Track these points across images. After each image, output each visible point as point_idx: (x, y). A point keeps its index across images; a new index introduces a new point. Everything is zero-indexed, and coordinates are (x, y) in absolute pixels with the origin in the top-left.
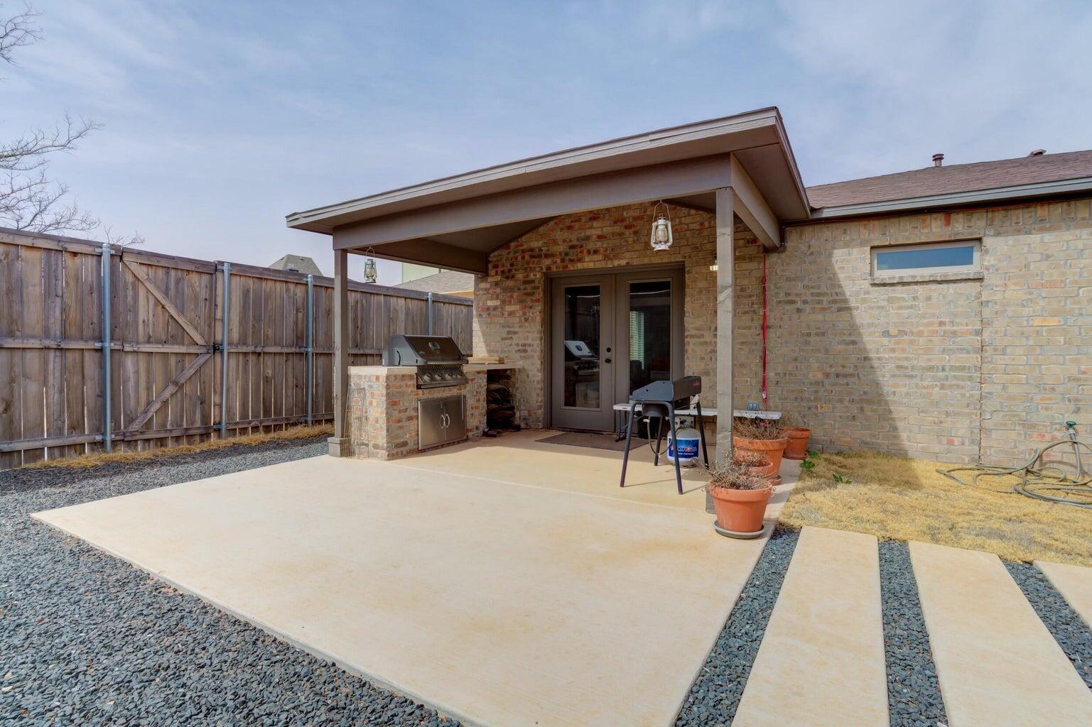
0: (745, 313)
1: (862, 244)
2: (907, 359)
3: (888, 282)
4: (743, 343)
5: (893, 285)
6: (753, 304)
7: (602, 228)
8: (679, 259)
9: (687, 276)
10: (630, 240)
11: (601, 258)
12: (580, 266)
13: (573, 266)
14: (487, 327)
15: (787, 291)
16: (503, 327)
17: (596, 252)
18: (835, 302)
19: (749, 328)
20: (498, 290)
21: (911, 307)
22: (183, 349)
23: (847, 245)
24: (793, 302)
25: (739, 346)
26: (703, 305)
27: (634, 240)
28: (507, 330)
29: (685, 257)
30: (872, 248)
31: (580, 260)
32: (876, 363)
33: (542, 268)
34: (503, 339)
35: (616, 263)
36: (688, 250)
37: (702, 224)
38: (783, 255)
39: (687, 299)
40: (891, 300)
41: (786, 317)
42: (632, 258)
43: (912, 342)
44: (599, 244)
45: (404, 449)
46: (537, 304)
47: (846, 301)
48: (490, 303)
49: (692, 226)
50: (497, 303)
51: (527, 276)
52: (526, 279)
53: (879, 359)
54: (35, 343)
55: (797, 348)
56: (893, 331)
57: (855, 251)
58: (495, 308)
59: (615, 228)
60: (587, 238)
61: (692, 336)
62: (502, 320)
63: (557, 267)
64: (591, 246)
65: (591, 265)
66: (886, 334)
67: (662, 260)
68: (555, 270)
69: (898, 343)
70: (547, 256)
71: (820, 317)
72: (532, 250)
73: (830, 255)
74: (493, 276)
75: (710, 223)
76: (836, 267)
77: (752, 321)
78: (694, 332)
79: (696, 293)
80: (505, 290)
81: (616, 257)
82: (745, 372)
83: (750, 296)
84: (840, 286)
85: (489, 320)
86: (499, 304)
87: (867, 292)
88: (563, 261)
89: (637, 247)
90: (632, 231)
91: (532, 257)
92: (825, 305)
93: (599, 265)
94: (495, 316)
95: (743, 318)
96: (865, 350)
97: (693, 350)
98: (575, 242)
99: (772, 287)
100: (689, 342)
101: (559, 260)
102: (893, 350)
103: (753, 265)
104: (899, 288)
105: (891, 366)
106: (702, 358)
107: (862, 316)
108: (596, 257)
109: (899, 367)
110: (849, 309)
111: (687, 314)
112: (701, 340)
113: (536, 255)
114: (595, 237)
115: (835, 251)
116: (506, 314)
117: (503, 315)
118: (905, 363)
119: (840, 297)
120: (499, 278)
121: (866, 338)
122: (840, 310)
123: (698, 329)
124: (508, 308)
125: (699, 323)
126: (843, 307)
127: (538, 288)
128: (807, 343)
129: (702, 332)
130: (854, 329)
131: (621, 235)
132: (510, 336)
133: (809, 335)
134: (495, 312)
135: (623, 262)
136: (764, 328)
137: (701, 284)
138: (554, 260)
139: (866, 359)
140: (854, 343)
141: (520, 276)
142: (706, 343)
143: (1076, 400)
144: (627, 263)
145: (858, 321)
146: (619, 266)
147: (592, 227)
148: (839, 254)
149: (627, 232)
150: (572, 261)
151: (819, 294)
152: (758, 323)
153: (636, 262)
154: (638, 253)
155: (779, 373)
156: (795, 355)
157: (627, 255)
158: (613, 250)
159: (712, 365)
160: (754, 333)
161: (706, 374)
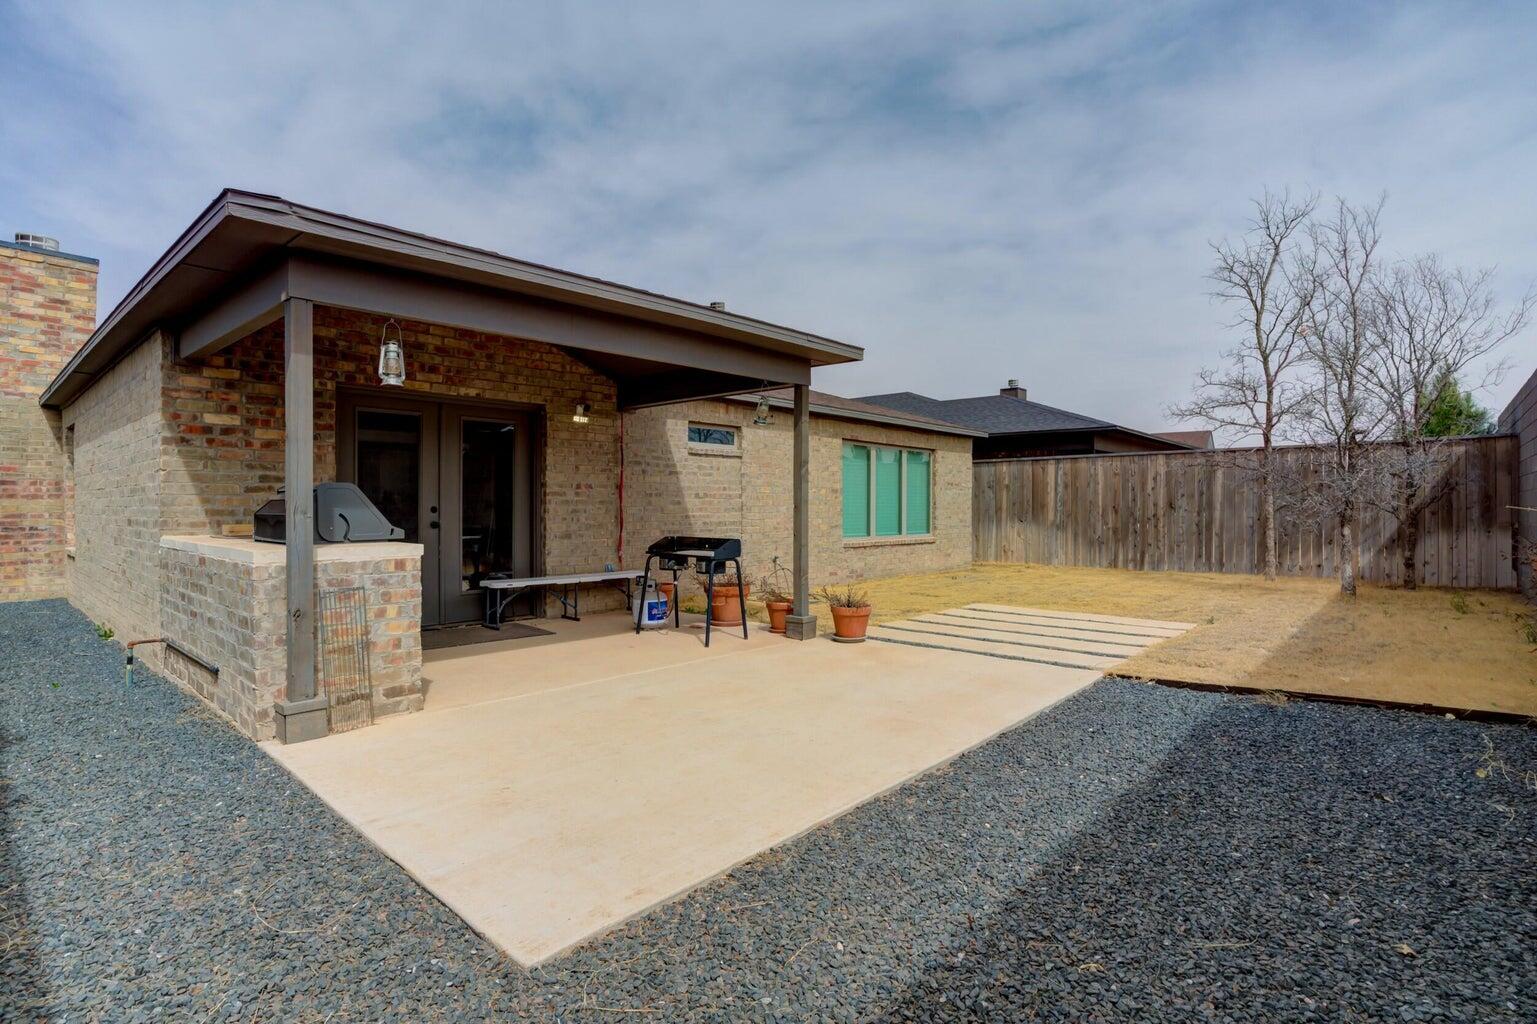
0: (603, 471)
1: (684, 417)
2: (708, 516)
3: (700, 452)
4: (601, 502)
5: (700, 455)
6: (609, 462)
7: (443, 337)
8: (539, 401)
9: (548, 424)
10: (482, 365)
11: (441, 381)
14: (205, 466)
15: (636, 452)
16: (250, 467)
17: (433, 369)
18: (667, 466)
19: (606, 486)
20: (234, 397)
21: (710, 475)
23: (674, 417)
24: (639, 463)
25: (597, 506)
26: (566, 459)
28: (261, 473)
29: (546, 401)
30: (690, 422)
32: (692, 520)
33: (335, 375)
34: (248, 490)
35: (463, 391)
36: (549, 393)
37: (563, 366)
38: (633, 416)
39: (549, 451)
40: (699, 467)
42: (484, 390)
43: (711, 503)
44: (438, 360)
46: (328, 433)
47: (674, 466)
48: (210, 419)
49: (554, 367)
50: (234, 421)
53: (694, 516)
55: (642, 508)
56: (701, 495)
57: (679, 422)
58: (227, 431)
59: (462, 343)
61: (555, 494)
62: (246, 454)
63: (366, 379)
65: (426, 387)
66: (697, 496)
68: (362, 382)
69: (703, 503)
70: (346, 357)
71: (658, 479)
73: (664, 424)
74: (218, 368)
75: (571, 368)
76: (669, 433)
77: (609, 479)
78: (556, 489)
79: (558, 444)
80: (251, 399)
81: (462, 383)
82: (602, 532)
83: (607, 454)
84: (671, 453)
85: (211, 452)
86: (237, 422)
87: (686, 460)
89: (490, 375)
92: (662, 469)
93: (437, 389)
94: (230, 445)
95: (601, 476)
96: (686, 510)
97: (555, 510)
99: (628, 447)
100: (550, 501)
102: (701, 510)
103: (608, 422)
104: (703, 458)
105: (700, 523)
106: (564, 519)
107: (685, 481)
108: (433, 377)
109: (704, 523)
110: (676, 473)
111: (549, 468)
112: (564, 498)
113: (325, 350)
114: (431, 348)
115: (669, 421)
116: (257, 444)
117: (249, 444)
118: (707, 520)
119: (670, 463)
120: (236, 374)
121: (687, 499)
122: (671, 473)
123: (561, 486)
125: (561, 478)
126: (674, 473)
127: (329, 406)
128: (650, 503)
129: (564, 490)
130: (679, 492)
131: (469, 354)
132: (266, 485)
133: (651, 495)
134: (226, 438)
135: (473, 392)
136: (620, 487)
137: (563, 435)
138: (362, 367)
139: (687, 517)
140: (679, 503)
142: (567, 501)
143: (776, 542)
144: (477, 394)
145: (682, 484)
146: (467, 395)
148: (670, 423)
149: (478, 353)
151: (658, 458)
152: (613, 482)
153: (488, 395)
154: (492, 384)
156: (641, 514)
157: (477, 383)
158: (458, 372)
159: (574, 527)
160: (610, 492)
161: (568, 536)
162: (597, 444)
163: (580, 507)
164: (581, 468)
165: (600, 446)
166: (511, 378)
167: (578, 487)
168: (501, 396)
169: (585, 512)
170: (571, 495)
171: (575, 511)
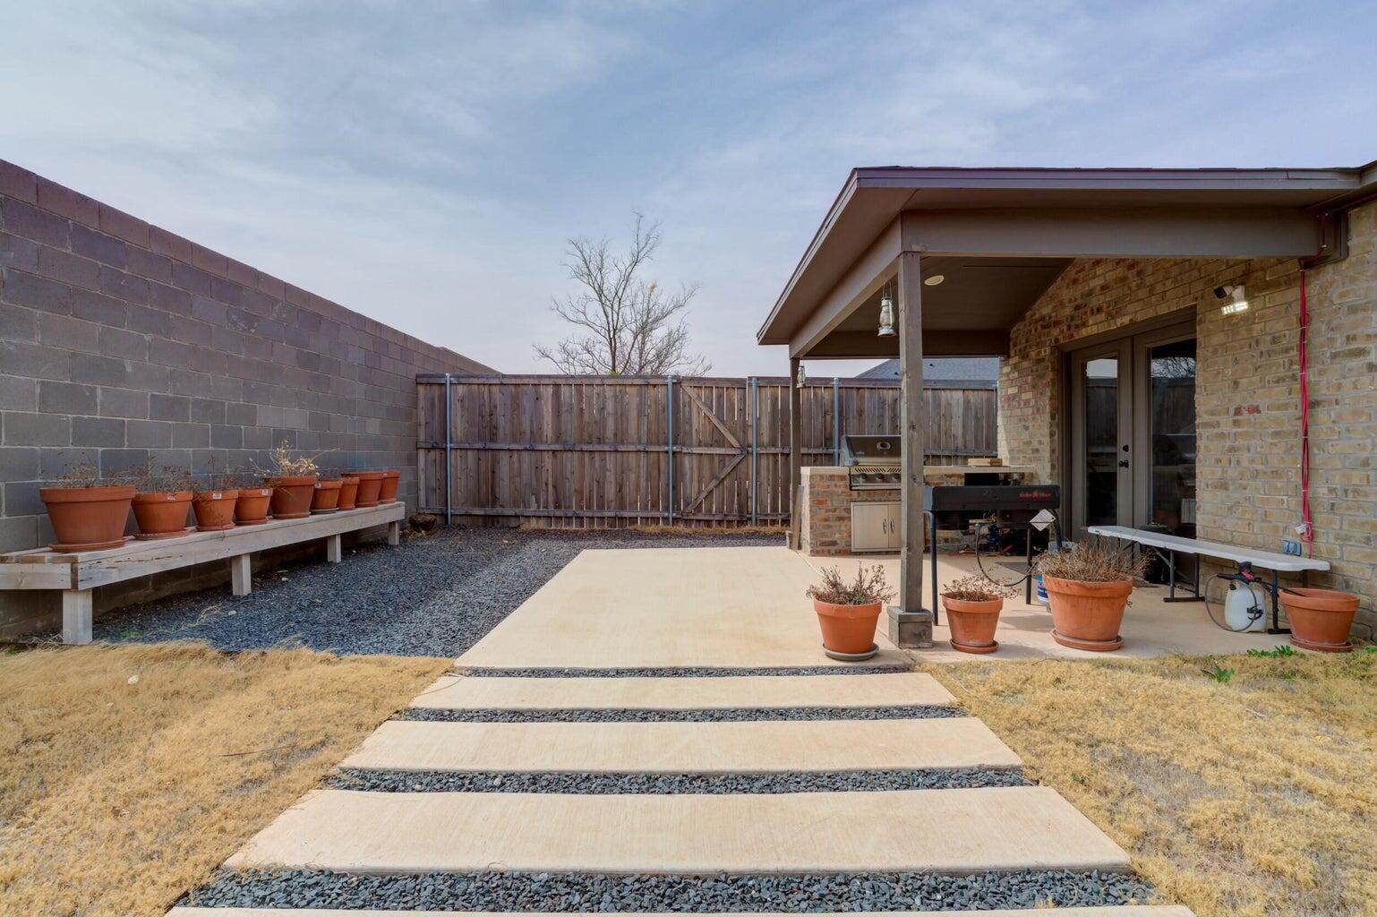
0: (1279, 380)
4: (1276, 434)
6: (1291, 363)
7: (1105, 275)
8: (1191, 302)
9: (1198, 328)
10: (1134, 285)
11: (1104, 319)
12: (1084, 332)
13: (1078, 334)
14: (1008, 422)
15: (1351, 333)
16: (1020, 420)
17: (1099, 310)
19: (1285, 406)
20: (1017, 375)
22: (722, 451)
24: (1360, 353)
25: (1270, 440)
26: (1219, 373)
27: (1137, 285)
28: (1023, 424)
29: (1197, 299)
31: (1084, 325)
33: (1051, 341)
34: (1019, 436)
35: (1119, 322)
36: (1201, 286)
38: (1344, 265)
41: (1347, 383)
42: (1136, 313)
44: (1102, 298)
45: (833, 549)
46: (1047, 388)
48: (1010, 391)
50: (1015, 390)
51: (1039, 353)
52: (1038, 357)
54: (632, 448)
55: (1368, 442)
58: (1014, 397)
59: (1119, 270)
60: (1090, 293)
61: (1205, 425)
62: (1019, 412)
63: (1064, 338)
64: (1094, 302)
65: (1094, 330)
67: (1169, 308)
68: (1062, 341)
70: (1056, 324)
72: (1043, 319)
74: (1013, 357)
77: (1290, 394)
78: (1207, 419)
79: (1210, 354)
80: (1022, 373)
81: (1119, 313)
82: (1279, 485)
83: (1287, 351)
85: (1010, 413)
86: (1017, 391)
88: (1069, 327)
89: (1142, 293)
90: (1134, 271)
91: (1044, 327)
93: (1103, 328)
94: (1014, 407)
95: (1276, 390)
97: (1206, 447)
98: (1079, 301)
99: (1324, 327)
101: (1065, 328)
106: (1218, 461)
108: (1099, 318)
111: (1197, 390)
112: (1215, 431)
113: (1047, 324)
114: (1098, 288)
116: (1022, 404)
117: (1019, 404)
120: (1017, 359)
123: (1213, 413)
124: (1025, 396)
129: (1217, 418)
131: (1123, 279)
134: (1014, 403)
135: (1126, 320)
136: (1307, 406)
137: (1217, 339)
138: (1062, 329)
141: (1033, 354)
142: (1222, 436)
144: (1131, 320)
146: (1124, 327)
147: (1095, 277)
149: (1131, 274)
150: (1077, 326)
152: (1295, 398)
153: (1140, 318)
154: (1141, 303)
155: (1334, 490)
156: (1365, 454)
157: (1131, 308)
158: (1116, 303)
159: (1232, 473)
160: (1289, 418)
161: (1224, 486)
162: (1269, 338)
163: (1241, 442)
164: (1243, 382)
165: (1275, 340)
166: (1159, 288)
167: (1238, 411)
168: (1151, 313)
169: (1249, 450)
170: (1226, 426)
171: (1232, 449)
